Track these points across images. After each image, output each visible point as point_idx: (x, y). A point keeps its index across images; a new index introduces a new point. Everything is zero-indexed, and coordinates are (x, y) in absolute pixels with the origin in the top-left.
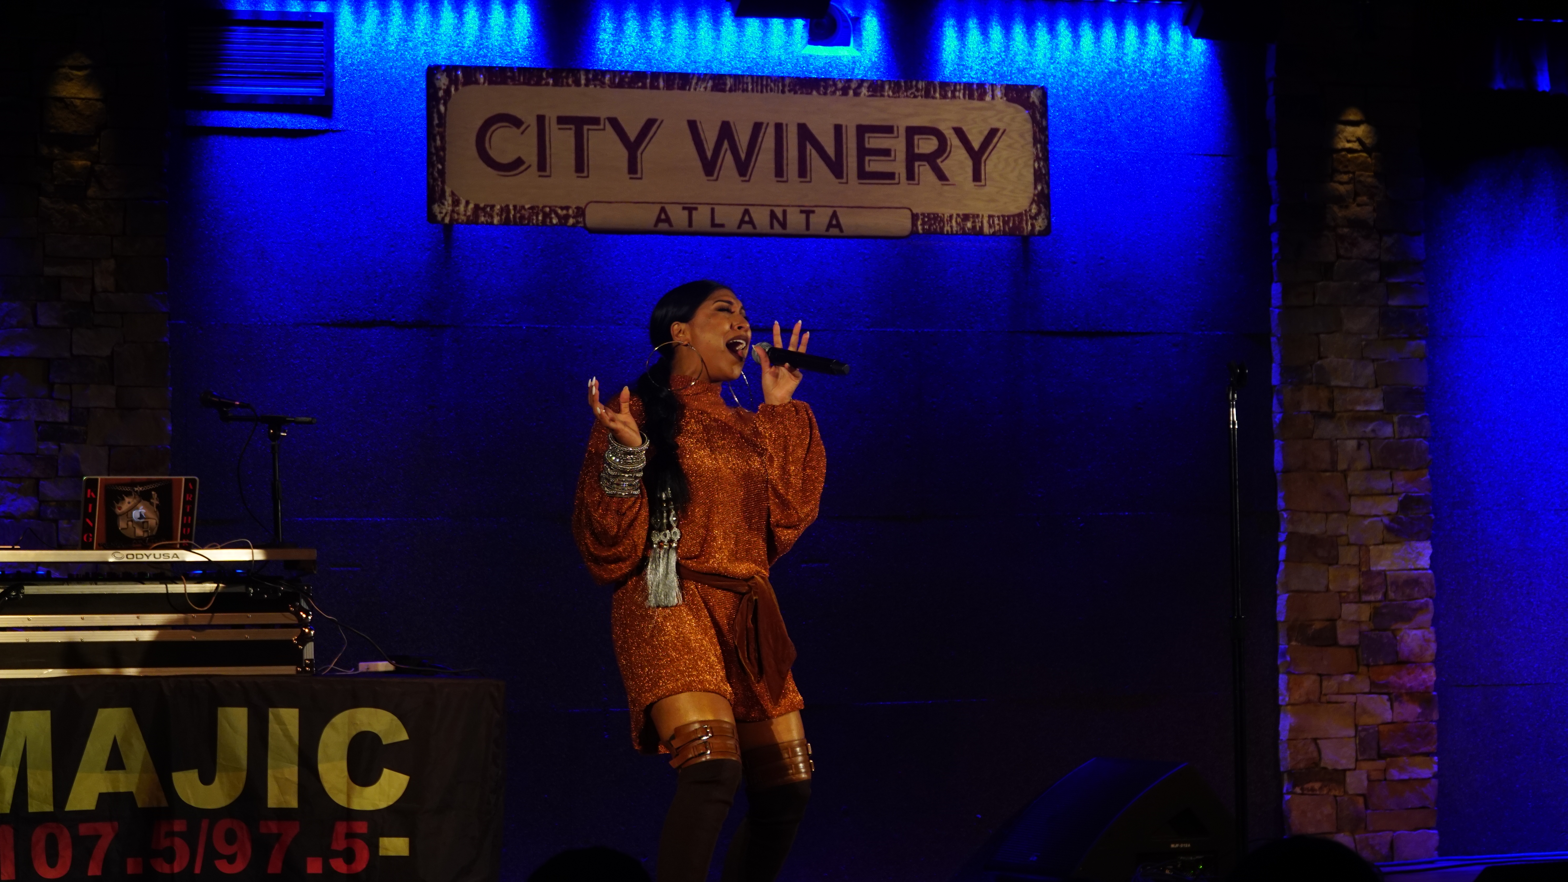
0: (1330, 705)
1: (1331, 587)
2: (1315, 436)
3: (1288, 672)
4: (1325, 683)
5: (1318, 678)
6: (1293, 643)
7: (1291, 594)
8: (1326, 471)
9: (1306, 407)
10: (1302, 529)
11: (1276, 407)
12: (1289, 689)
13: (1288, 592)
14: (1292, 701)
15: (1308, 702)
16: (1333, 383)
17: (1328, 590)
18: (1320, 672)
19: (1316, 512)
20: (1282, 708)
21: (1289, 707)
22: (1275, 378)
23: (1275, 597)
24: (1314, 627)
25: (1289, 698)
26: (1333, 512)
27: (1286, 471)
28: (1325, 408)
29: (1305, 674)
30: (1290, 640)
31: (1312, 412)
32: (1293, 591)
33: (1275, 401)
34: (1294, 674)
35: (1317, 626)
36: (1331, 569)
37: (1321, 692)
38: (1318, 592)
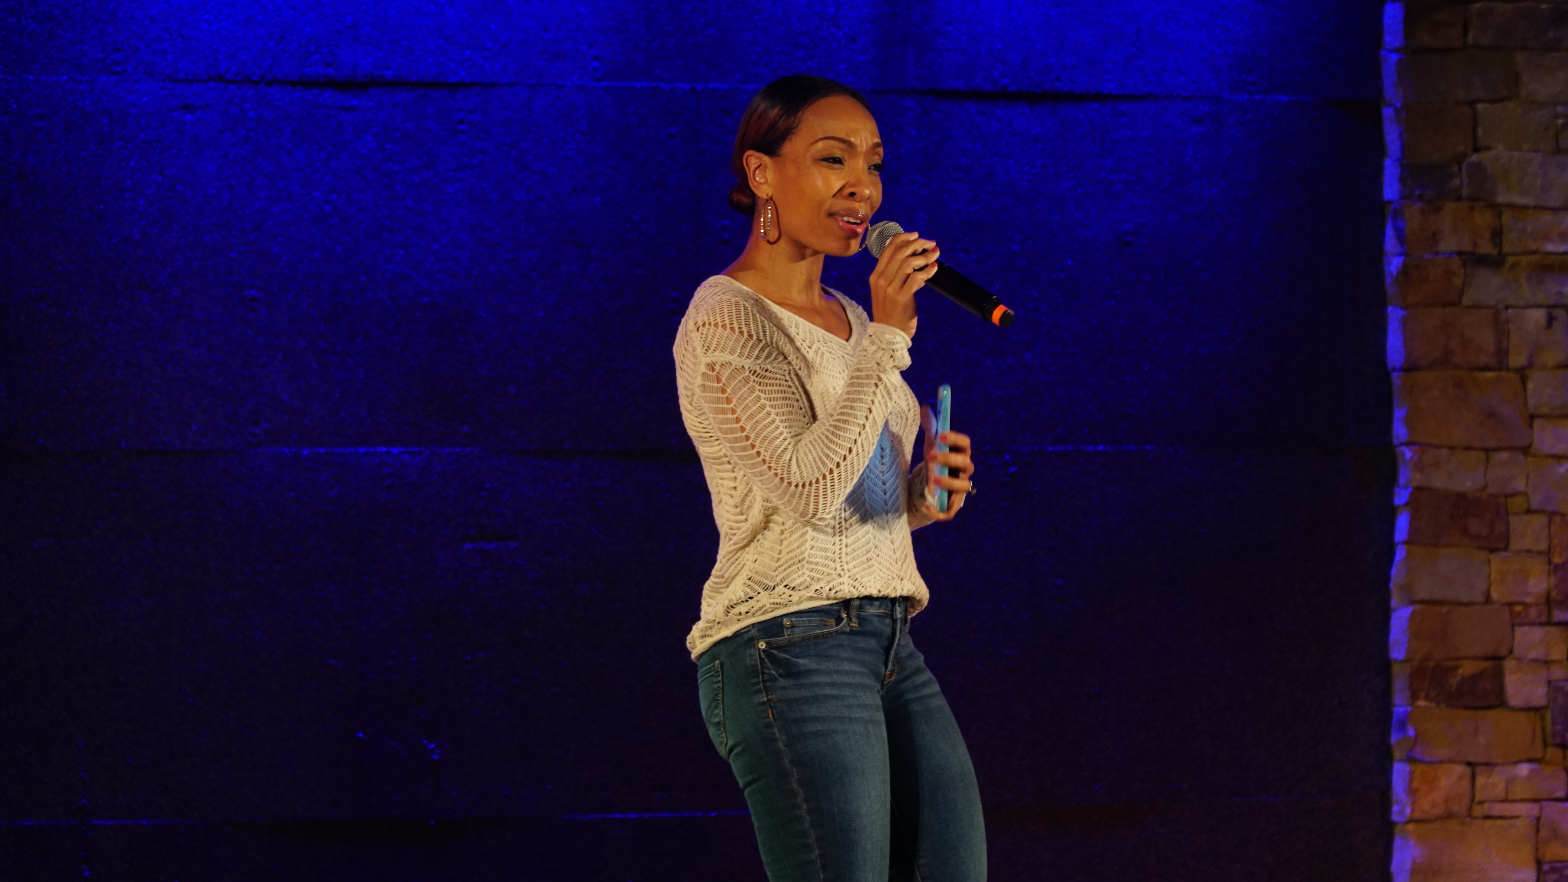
0: (1490, 822)
1: (1494, 595)
2: (1466, 300)
3: (1411, 759)
4: (1480, 781)
5: (1468, 770)
6: (1421, 703)
7: (1417, 607)
8: (1486, 368)
9: (1448, 244)
10: (1439, 481)
11: (1391, 244)
12: (1412, 792)
13: (1412, 602)
14: (1417, 815)
15: (1449, 816)
16: (1501, 199)
17: (1488, 600)
18: (1472, 759)
19: (1468, 448)
20: (1398, 828)
21: (1410, 827)
22: (1390, 189)
23: (1386, 614)
24: (1460, 671)
25: (1413, 810)
26: (1499, 449)
27: (1411, 368)
28: (1486, 248)
29: (1441, 762)
30: (1414, 697)
31: (1459, 253)
32: (1421, 602)
33: (1390, 232)
34: (1421, 762)
35: (1468, 669)
36: (1495, 558)
37: (1473, 799)
38: (1468, 604)
